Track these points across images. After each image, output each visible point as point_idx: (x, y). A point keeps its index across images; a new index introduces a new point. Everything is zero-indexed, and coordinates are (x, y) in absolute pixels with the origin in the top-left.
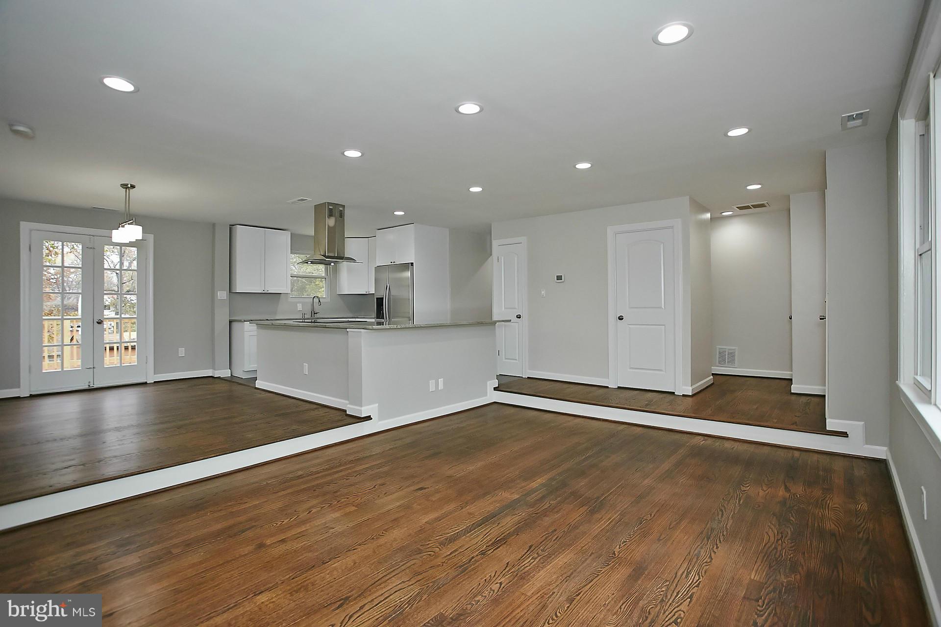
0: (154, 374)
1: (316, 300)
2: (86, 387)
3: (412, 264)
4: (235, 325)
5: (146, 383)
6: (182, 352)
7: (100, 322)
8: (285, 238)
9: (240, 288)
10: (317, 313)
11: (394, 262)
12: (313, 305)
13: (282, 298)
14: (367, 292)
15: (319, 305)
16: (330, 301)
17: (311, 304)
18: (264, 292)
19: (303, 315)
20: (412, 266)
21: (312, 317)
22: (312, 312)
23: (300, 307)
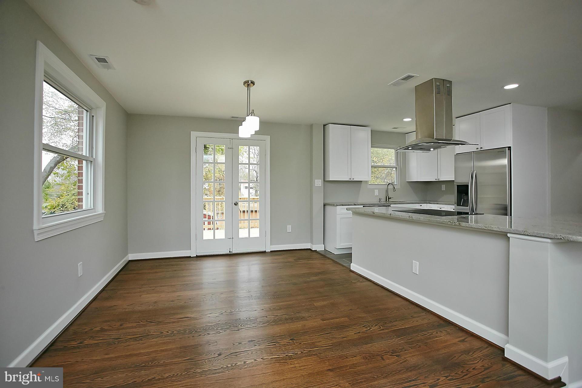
0: (271, 245)
1: (391, 187)
2: (227, 252)
3: (509, 148)
4: (328, 208)
5: (265, 252)
6: (289, 228)
7: (236, 204)
8: (364, 135)
9: (332, 177)
10: (391, 198)
11: (481, 148)
12: (387, 191)
13: (363, 185)
14: (437, 179)
15: (394, 191)
16: (400, 188)
17: (386, 190)
18: (350, 180)
19: (380, 200)
20: (509, 151)
21: (387, 201)
22: (387, 197)
23: (376, 192)
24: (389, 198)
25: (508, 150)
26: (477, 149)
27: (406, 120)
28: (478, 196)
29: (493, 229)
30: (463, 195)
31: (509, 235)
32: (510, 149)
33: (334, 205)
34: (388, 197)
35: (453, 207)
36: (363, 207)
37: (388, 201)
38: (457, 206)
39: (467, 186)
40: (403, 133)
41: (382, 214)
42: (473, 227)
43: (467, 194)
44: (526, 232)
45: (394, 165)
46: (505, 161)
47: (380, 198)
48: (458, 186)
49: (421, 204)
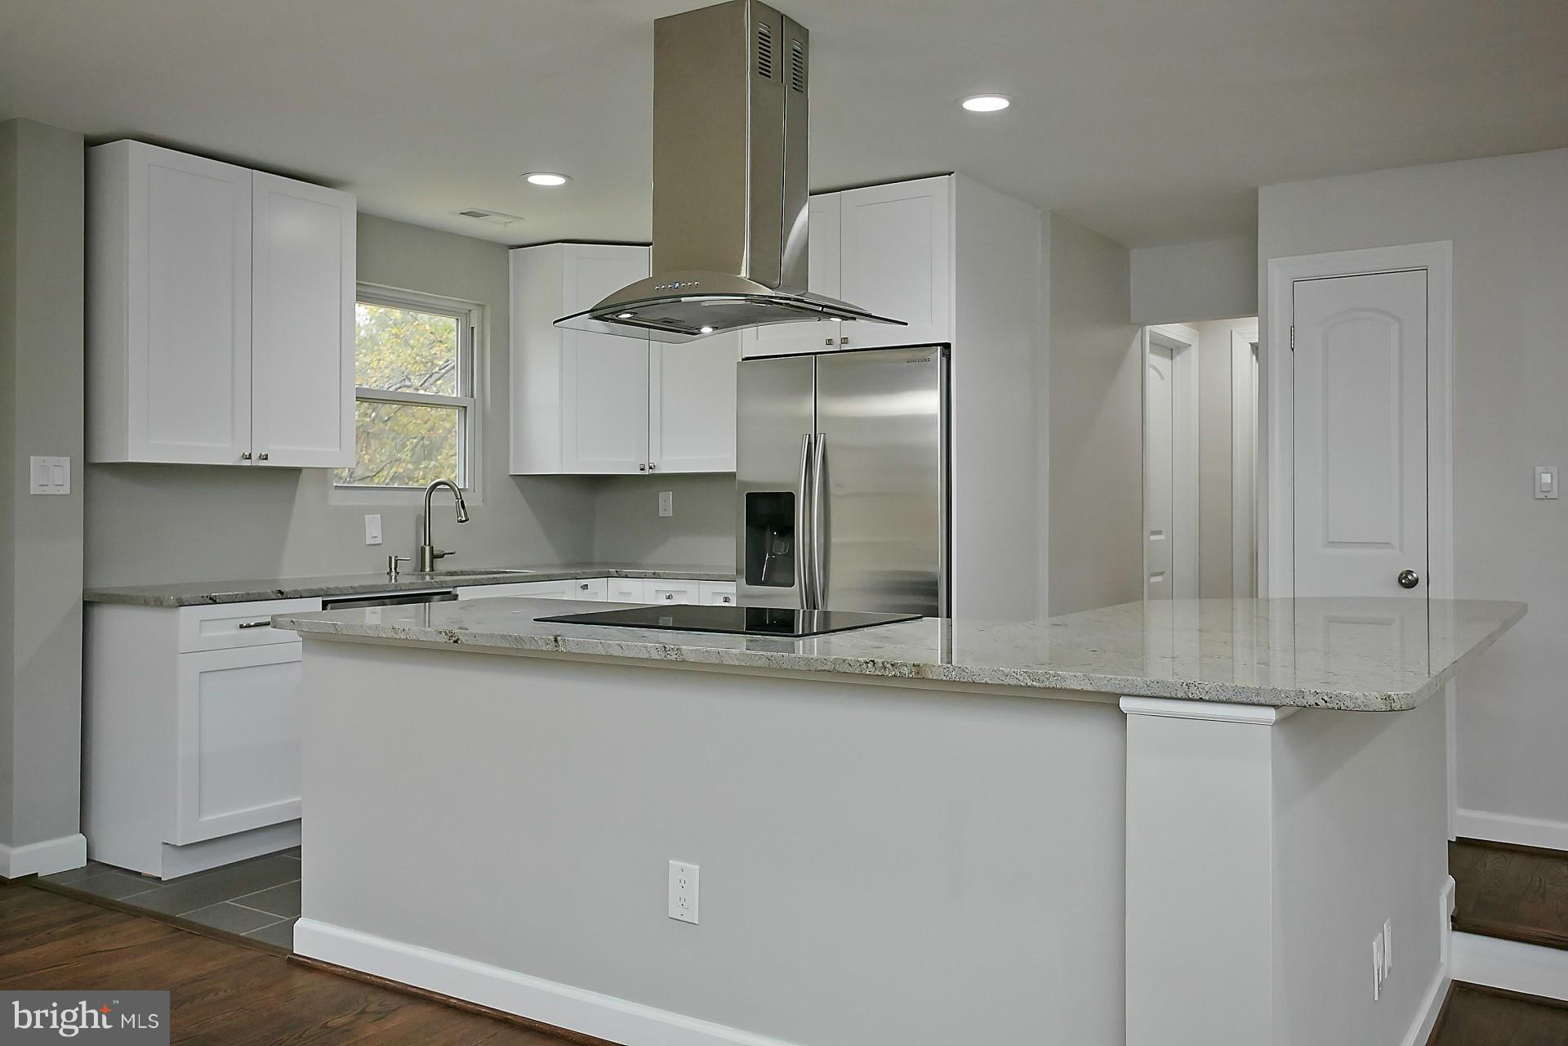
1: (443, 500)
3: (947, 348)
10: (442, 556)
11: (845, 340)
12: (425, 520)
13: (306, 489)
14: (647, 468)
15: (461, 521)
16: (481, 504)
17: (418, 517)
18: (247, 463)
19: (394, 564)
20: (944, 359)
21: (423, 569)
22: (423, 550)
23: (373, 529)
24: (433, 557)
25: (943, 354)
26: (829, 342)
27: (536, 180)
28: (834, 540)
29: (1064, 685)
30: (768, 533)
31: (1125, 704)
32: (946, 352)
33: (159, 603)
34: (427, 548)
35: (730, 589)
36: (325, 605)
37: (432, 569)
38: (749, 582)
39: (791, 497)
41: (505, 644)
42: (977, 680)
43: (787, 530)
44: (1193, 689)
45: (454, 395)
46: (927, 402)
47: (390, 558)
48: (751, 498)
49: (584, 582)
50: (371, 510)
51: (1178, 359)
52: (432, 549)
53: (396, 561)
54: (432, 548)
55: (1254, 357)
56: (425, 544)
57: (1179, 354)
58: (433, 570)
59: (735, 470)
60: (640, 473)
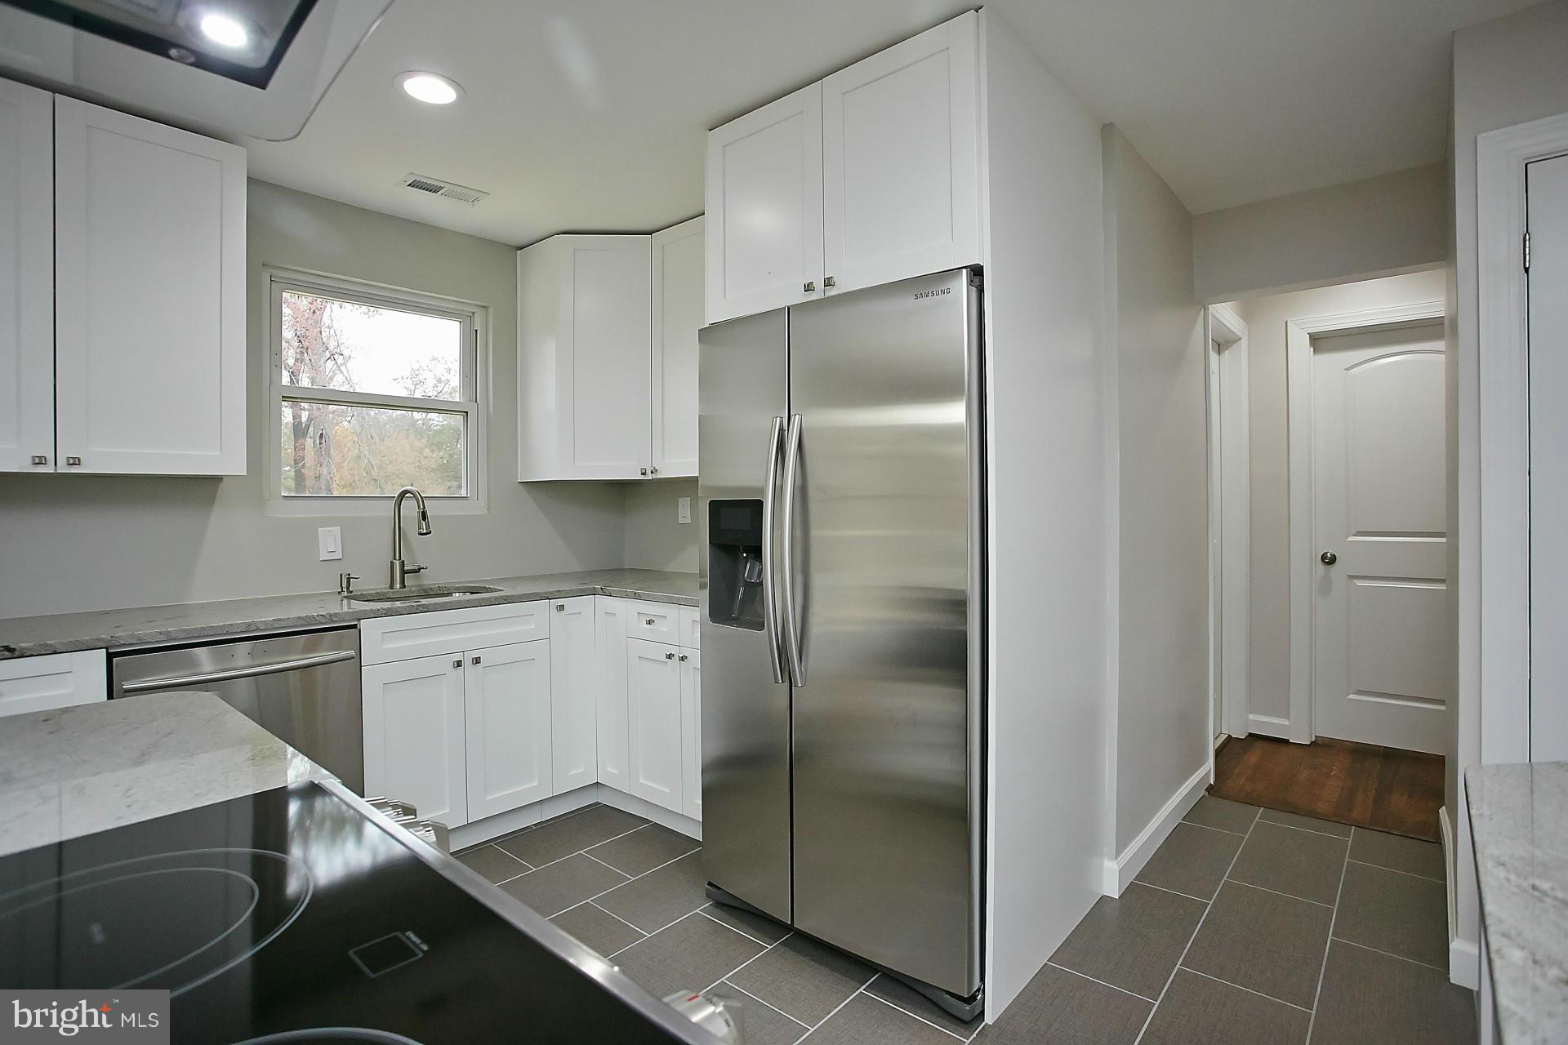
3: (977, 272)
10: (417, 571)
11: (828, 284)
12: (398, 532)
14: (649, 472)
15: (421, 534)
16: (486, 512)
17: (388, 528)
19: (345, 583)
20: (973, 288)
21: (392, 587)
22: (392, 564)
23: (330, 544)
24: (403, 572)
25: (971, 281)
26: (808, 288)
32: (977, 280)
34: (397, 563)
37: (398, 586)
38: (714, 619)
39: (755, 507)
40: (508, 245)
43: (756, 552)
45: (457, 400)
47: (341, 575)
48: (716, 507)
49: (560, 602)
50: (328, 522)
51: (1226, 354)
52: (403, 564)
53: (349, 579)
54: (403, 561)
55: (1312, 349)
56: (395, 559)
57: (1227, 349)
58: (405, 587)
59: (697, 475)
60: (642, 477)
